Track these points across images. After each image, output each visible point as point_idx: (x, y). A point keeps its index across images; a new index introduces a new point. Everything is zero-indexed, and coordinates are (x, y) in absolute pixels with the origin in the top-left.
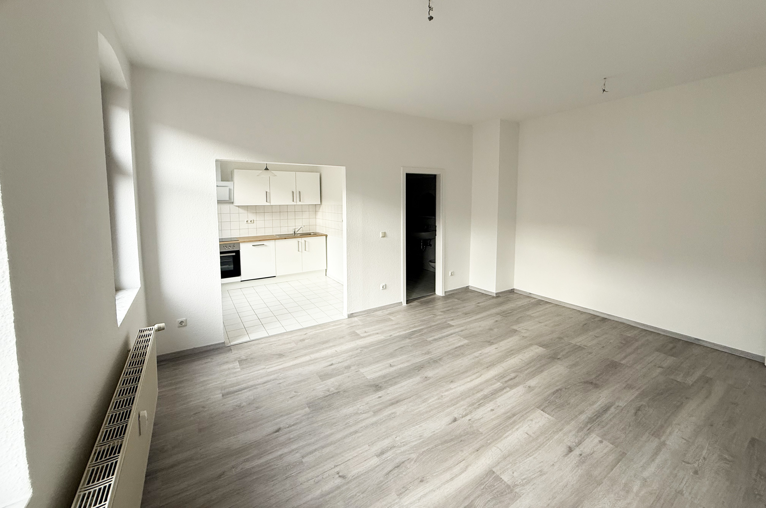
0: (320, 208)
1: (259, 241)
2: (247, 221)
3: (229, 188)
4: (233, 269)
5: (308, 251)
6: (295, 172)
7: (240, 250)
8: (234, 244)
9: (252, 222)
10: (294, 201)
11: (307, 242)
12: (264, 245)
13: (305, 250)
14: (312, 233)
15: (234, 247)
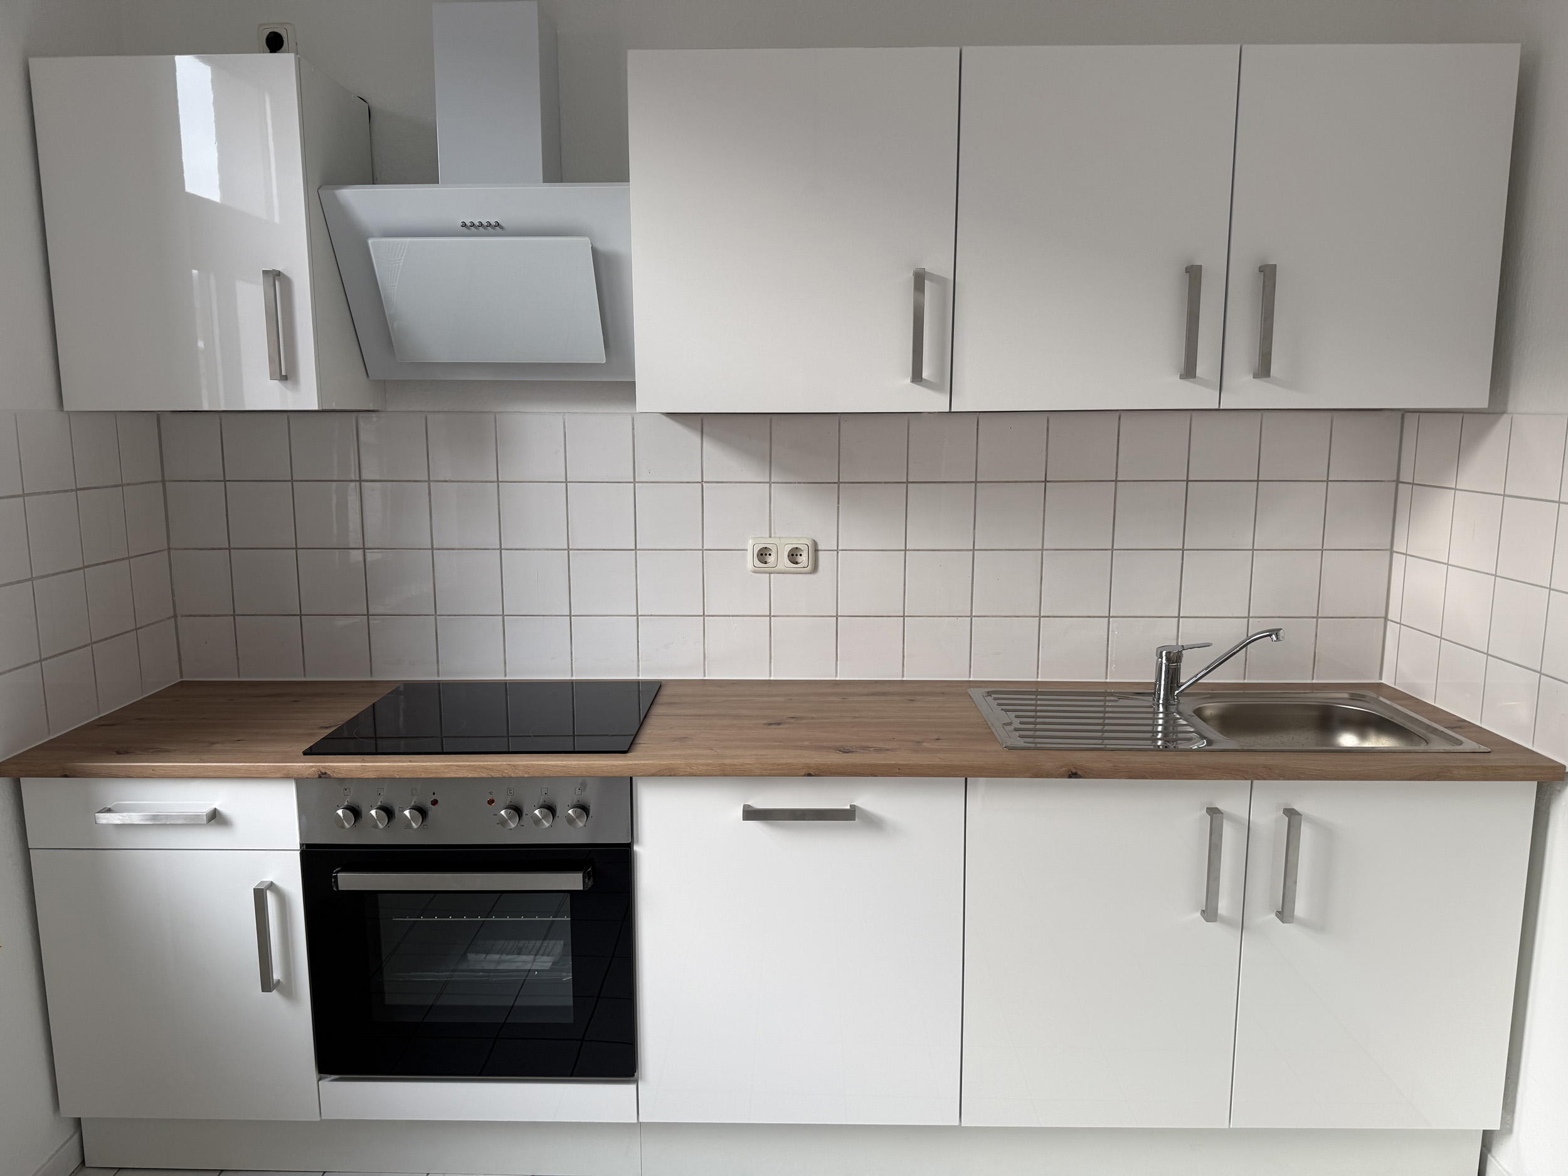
1: (809, 775)
2: (763, 554)
3: (600, 246)
4: (569, 1002)
5: (1318, 926)
6: (1238, 47)
7: (636, 848)
8: (583, 786)
9: (803, 559)
10: (1198, 374)
11: (1313, 822)
12: (857, 813)
13: (1284, 914)
14: (1354, 698)
15: (584, 808)
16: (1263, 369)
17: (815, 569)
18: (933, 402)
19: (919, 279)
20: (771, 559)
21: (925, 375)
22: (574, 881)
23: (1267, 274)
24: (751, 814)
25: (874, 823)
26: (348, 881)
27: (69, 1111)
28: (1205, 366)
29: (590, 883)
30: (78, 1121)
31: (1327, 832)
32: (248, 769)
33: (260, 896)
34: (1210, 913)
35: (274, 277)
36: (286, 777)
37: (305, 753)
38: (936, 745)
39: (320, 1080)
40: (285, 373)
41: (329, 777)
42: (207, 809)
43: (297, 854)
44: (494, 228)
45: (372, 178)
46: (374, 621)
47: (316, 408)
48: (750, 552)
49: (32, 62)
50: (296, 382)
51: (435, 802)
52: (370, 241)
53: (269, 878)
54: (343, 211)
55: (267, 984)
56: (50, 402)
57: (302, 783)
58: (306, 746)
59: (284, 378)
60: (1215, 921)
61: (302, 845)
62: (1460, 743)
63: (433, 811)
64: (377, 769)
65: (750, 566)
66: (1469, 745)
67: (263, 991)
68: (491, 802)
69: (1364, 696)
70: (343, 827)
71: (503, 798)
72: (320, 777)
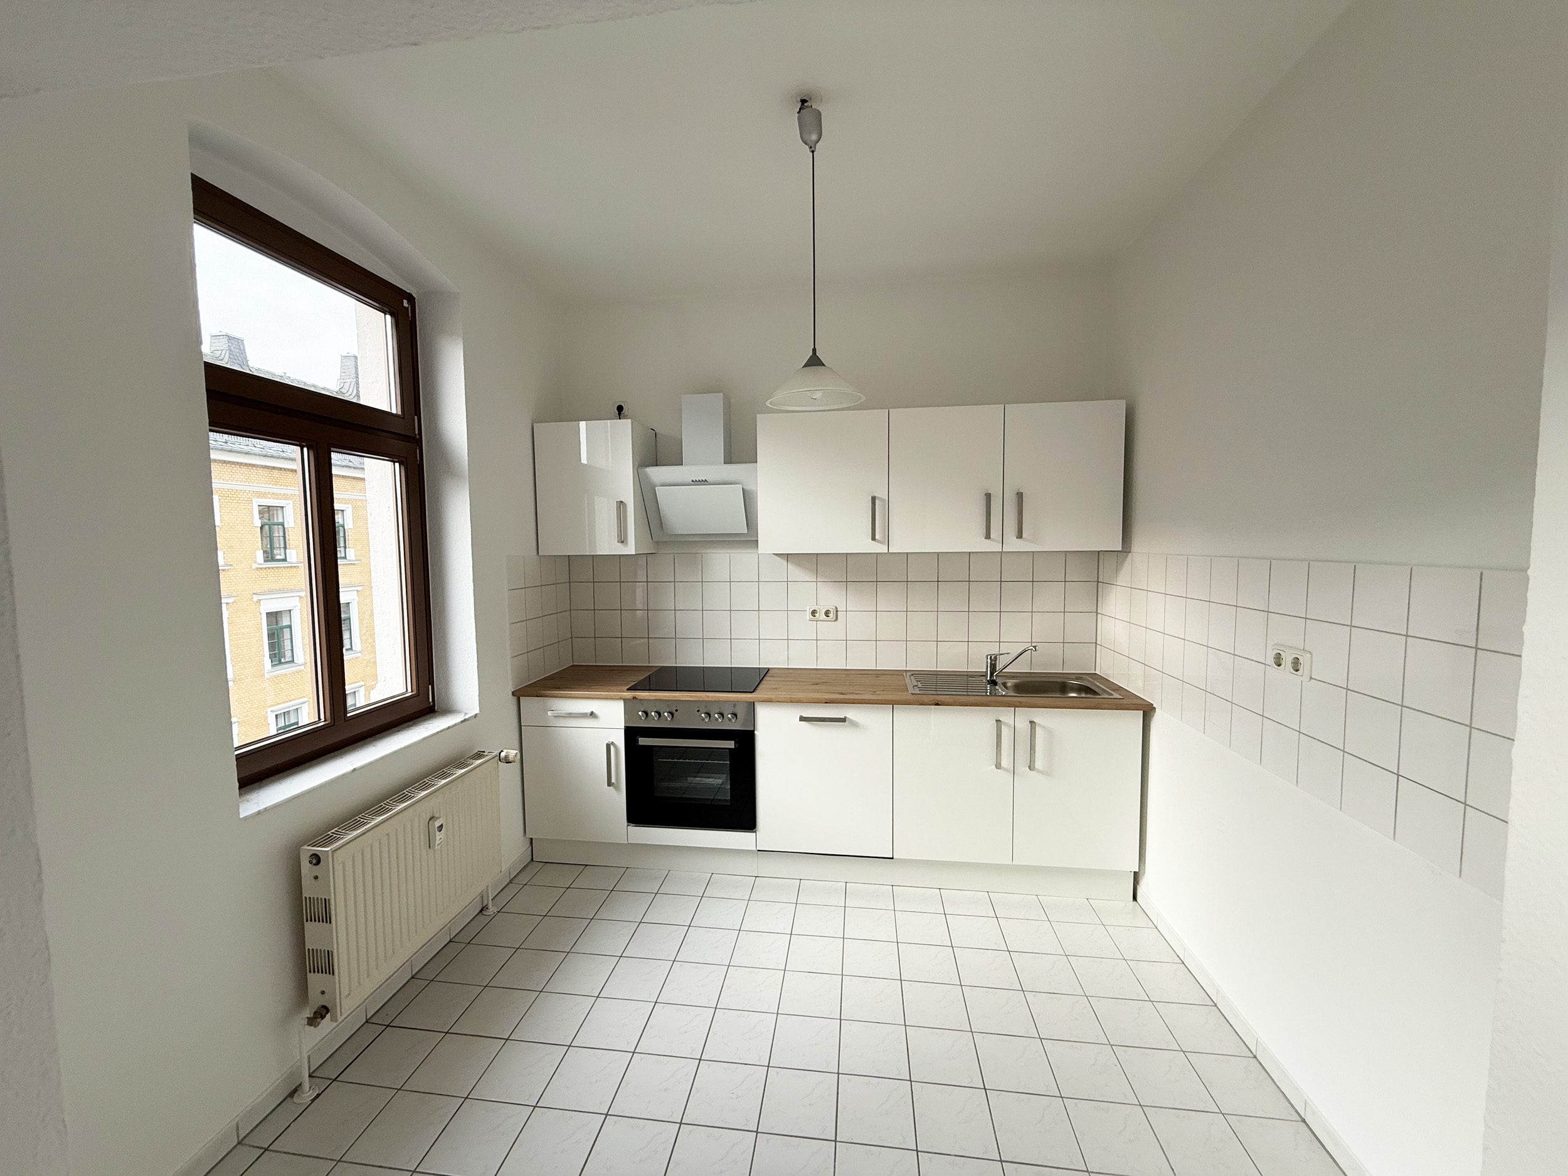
0: (1117, 570)
1: (826, 703)
2: (814, 613)
3: (745, 487)
4: (729, 798)
5: (1047, 773)
6: (1003, 406)
7: (756, 732)
8: (735, 706)
9: (831, 615)
10: (991, 537)
11: (1043, 727)
12: (847, 719)
13: (1031, 767)
14: (1077, 679)
15: (735, 715)
16: (1020, 535)
17: (837, 619)
18: (882, 549)
19: (874, 499)
20: (817, 615)
21: (877, 537)
22: (730, 744)
23: (1020, 496)
24: (802, 719)
25: (854, 724)
26: (643, 741)
27: (529, 836)
28: (995, 533)
29: (737, 746)
30: (532, 839)
31: (1049, 732)
32: (606, 695)
33: (608, 746)
34: (998, 766)
35: (621, 503)
36: (620, 699)
37: (628, 690)
38: (882, 693)
39: (628, 825)
40: (623, 541)
41: (637, 699)
42: (589, 711)
43: (623, 731)
44: (704, 482)
45: (656, 463)
46: (651, 641)
47: (634, 553)
48: (808, 612)
49: (535, 424)
50: (627, 544)
51: (677, 710)
52: (656, 488)
53: (611, 740)
54: (647, 476)
55: (610, 784)
56: (535, 553)
57: (625, 700)
58: (627, 687)
59: (622, 542)
60: (1000, 769)
61: (625, 727)
62: (1112, 695)
63: (676, 714)
64: (655, 696)
65: (808, 618)
66: (1116, 695)
67: (608, 786)
68: (698, 711)
69: (1082, 678)
70: (641, 719)
71: (703, 710)
72: (633, 698)
